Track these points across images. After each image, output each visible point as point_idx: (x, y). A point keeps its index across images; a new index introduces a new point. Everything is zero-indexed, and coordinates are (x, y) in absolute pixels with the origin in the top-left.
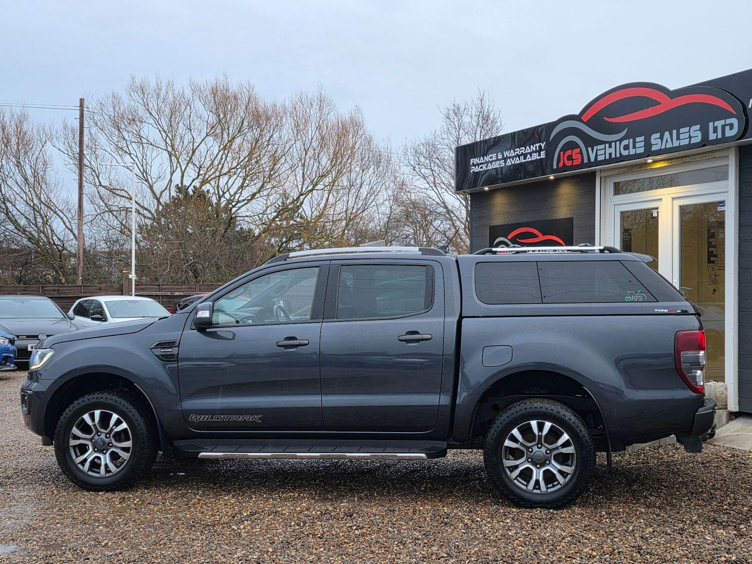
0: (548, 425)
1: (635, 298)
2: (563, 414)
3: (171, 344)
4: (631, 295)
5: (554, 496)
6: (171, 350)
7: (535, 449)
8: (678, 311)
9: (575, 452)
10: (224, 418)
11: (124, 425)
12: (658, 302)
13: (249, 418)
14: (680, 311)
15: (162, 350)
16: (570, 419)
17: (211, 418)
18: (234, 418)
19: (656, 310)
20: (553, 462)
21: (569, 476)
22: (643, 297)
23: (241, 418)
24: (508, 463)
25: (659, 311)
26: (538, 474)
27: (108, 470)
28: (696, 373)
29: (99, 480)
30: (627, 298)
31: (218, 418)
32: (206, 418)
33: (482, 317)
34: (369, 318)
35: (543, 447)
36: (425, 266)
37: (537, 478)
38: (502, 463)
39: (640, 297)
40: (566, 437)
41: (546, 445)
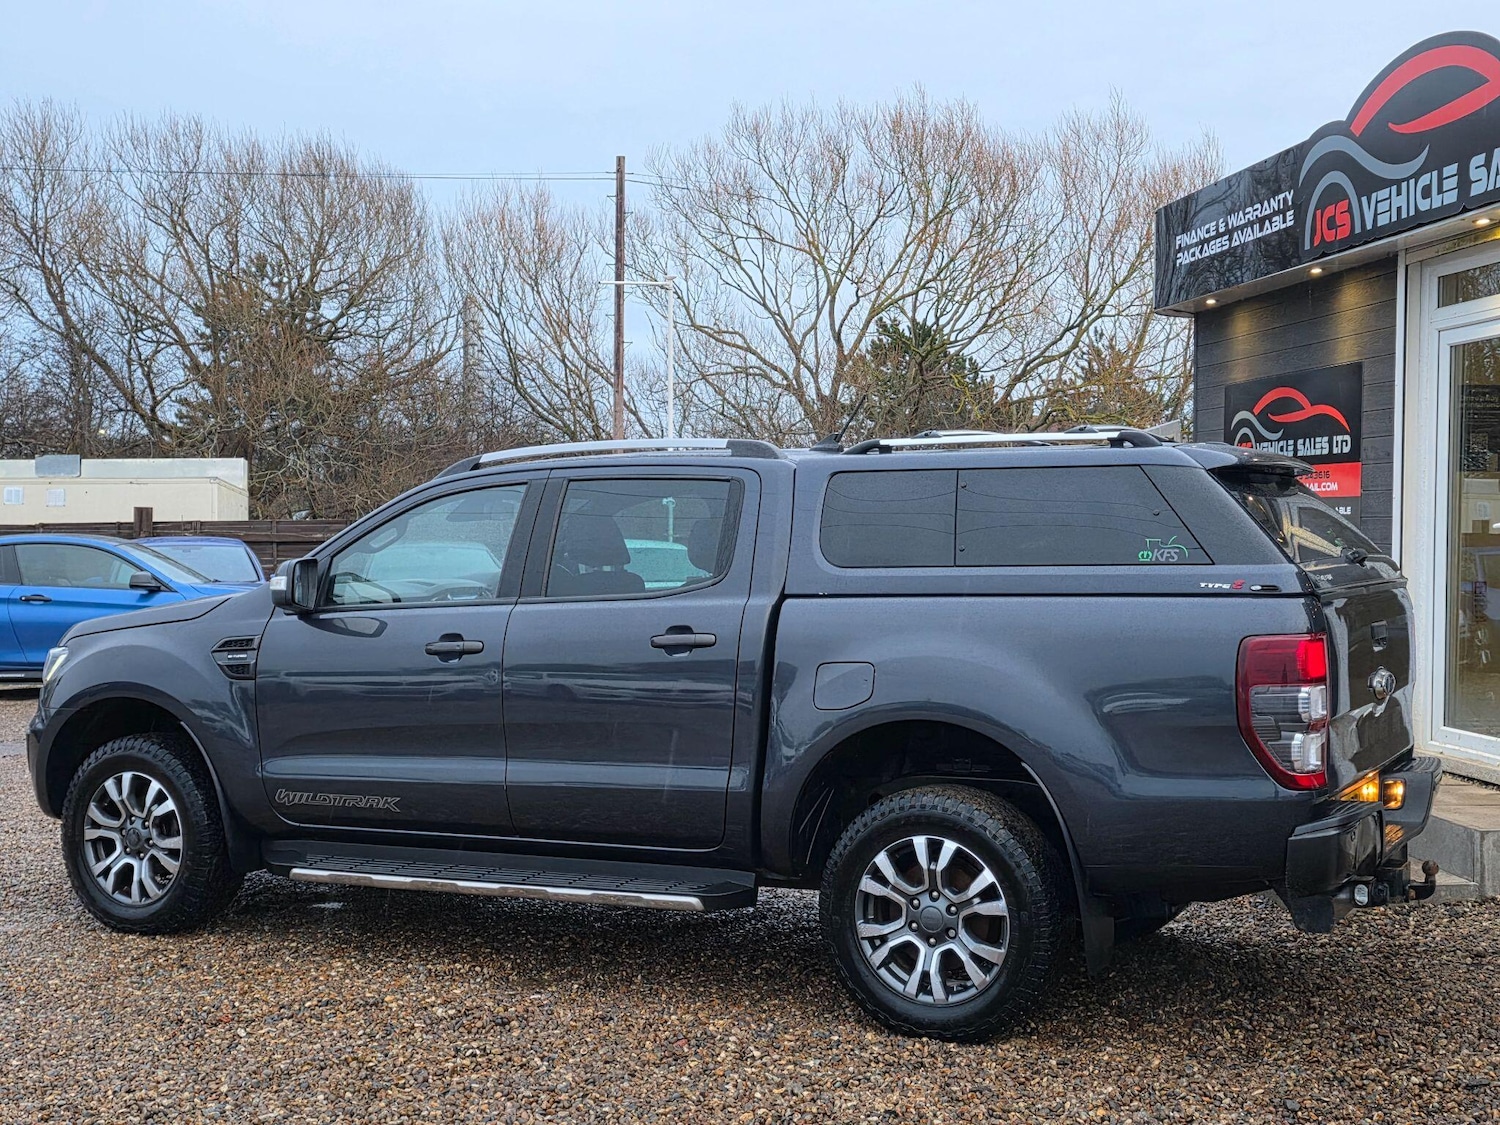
0: (949, 847)
1: (1162, 555)
2: (980, 823)
3: (243, 644)
4: (1153, 546)
5: (960, 1012)
6: (245, 656)
7: (925, 900)
8: (1253, 588)
9: (1006, 914)
10: (335, 800)
11: (170, 805)
12: (1214, 564)
13: (380, 803)
14: (1259, 588)
15: (230, 656)
16: (995, 837)
17: (314, 798)
18: (351, 800)
19: (1203, 585)
20: (962, 934)
21: (996, 970)
22: (1181, 554)
23: (364, 801)
24: (868, 929)
25: (1210, 586)
26: (929, 959)
27: (143, 892)
28: (1292, 738)
29: (131, 911)
30: (1144, 555)
31: (325, 800)
32: (304, 797)
33: (824, 596)
34: (601, 596)
35: (941, 899)
36: (728, 481)
37: (926, 969)
38: (854, 929)
39: (1172, 551)
40: (987, 877)
41: (947, 892)
